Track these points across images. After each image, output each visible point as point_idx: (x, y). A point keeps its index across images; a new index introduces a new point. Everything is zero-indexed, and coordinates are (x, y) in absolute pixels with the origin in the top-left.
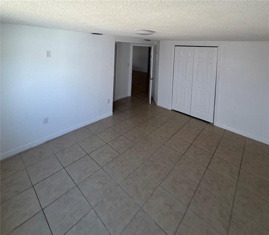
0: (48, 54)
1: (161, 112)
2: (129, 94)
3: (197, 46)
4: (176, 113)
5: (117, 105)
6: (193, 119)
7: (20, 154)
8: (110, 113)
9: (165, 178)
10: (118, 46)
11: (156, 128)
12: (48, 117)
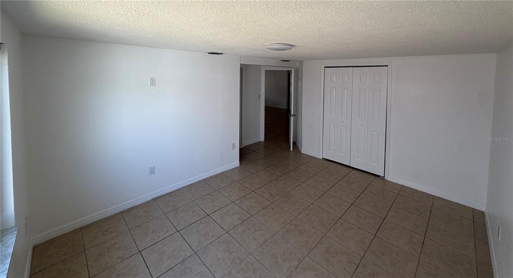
0: (153, 82)
1: (307, 162)
2: (262, 138)
3: (356, 67)
4: (330, 163)
5: (245, 153)
6: (354, 171)
7: (121, 213)
8: (237, 163)
9: (315, 247)
10: (244, 70)
11: (300, 183)
12: (154, 167)
